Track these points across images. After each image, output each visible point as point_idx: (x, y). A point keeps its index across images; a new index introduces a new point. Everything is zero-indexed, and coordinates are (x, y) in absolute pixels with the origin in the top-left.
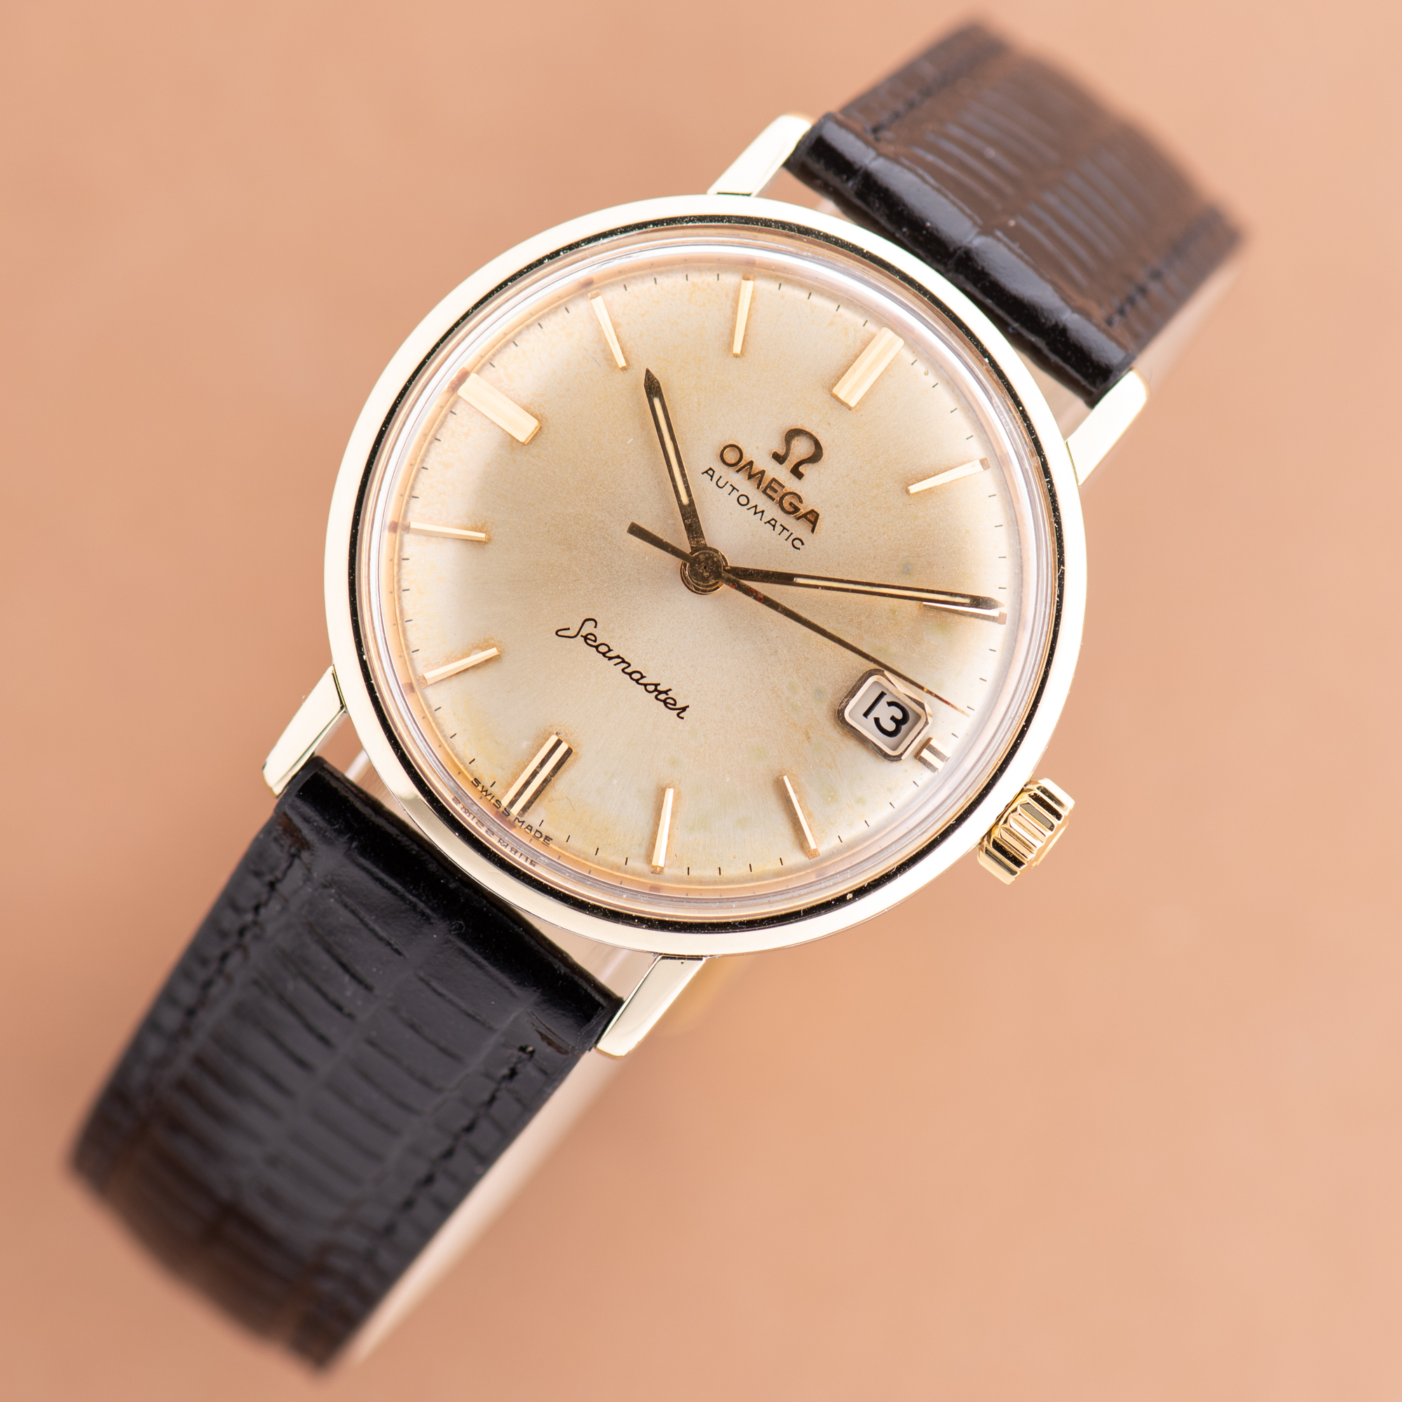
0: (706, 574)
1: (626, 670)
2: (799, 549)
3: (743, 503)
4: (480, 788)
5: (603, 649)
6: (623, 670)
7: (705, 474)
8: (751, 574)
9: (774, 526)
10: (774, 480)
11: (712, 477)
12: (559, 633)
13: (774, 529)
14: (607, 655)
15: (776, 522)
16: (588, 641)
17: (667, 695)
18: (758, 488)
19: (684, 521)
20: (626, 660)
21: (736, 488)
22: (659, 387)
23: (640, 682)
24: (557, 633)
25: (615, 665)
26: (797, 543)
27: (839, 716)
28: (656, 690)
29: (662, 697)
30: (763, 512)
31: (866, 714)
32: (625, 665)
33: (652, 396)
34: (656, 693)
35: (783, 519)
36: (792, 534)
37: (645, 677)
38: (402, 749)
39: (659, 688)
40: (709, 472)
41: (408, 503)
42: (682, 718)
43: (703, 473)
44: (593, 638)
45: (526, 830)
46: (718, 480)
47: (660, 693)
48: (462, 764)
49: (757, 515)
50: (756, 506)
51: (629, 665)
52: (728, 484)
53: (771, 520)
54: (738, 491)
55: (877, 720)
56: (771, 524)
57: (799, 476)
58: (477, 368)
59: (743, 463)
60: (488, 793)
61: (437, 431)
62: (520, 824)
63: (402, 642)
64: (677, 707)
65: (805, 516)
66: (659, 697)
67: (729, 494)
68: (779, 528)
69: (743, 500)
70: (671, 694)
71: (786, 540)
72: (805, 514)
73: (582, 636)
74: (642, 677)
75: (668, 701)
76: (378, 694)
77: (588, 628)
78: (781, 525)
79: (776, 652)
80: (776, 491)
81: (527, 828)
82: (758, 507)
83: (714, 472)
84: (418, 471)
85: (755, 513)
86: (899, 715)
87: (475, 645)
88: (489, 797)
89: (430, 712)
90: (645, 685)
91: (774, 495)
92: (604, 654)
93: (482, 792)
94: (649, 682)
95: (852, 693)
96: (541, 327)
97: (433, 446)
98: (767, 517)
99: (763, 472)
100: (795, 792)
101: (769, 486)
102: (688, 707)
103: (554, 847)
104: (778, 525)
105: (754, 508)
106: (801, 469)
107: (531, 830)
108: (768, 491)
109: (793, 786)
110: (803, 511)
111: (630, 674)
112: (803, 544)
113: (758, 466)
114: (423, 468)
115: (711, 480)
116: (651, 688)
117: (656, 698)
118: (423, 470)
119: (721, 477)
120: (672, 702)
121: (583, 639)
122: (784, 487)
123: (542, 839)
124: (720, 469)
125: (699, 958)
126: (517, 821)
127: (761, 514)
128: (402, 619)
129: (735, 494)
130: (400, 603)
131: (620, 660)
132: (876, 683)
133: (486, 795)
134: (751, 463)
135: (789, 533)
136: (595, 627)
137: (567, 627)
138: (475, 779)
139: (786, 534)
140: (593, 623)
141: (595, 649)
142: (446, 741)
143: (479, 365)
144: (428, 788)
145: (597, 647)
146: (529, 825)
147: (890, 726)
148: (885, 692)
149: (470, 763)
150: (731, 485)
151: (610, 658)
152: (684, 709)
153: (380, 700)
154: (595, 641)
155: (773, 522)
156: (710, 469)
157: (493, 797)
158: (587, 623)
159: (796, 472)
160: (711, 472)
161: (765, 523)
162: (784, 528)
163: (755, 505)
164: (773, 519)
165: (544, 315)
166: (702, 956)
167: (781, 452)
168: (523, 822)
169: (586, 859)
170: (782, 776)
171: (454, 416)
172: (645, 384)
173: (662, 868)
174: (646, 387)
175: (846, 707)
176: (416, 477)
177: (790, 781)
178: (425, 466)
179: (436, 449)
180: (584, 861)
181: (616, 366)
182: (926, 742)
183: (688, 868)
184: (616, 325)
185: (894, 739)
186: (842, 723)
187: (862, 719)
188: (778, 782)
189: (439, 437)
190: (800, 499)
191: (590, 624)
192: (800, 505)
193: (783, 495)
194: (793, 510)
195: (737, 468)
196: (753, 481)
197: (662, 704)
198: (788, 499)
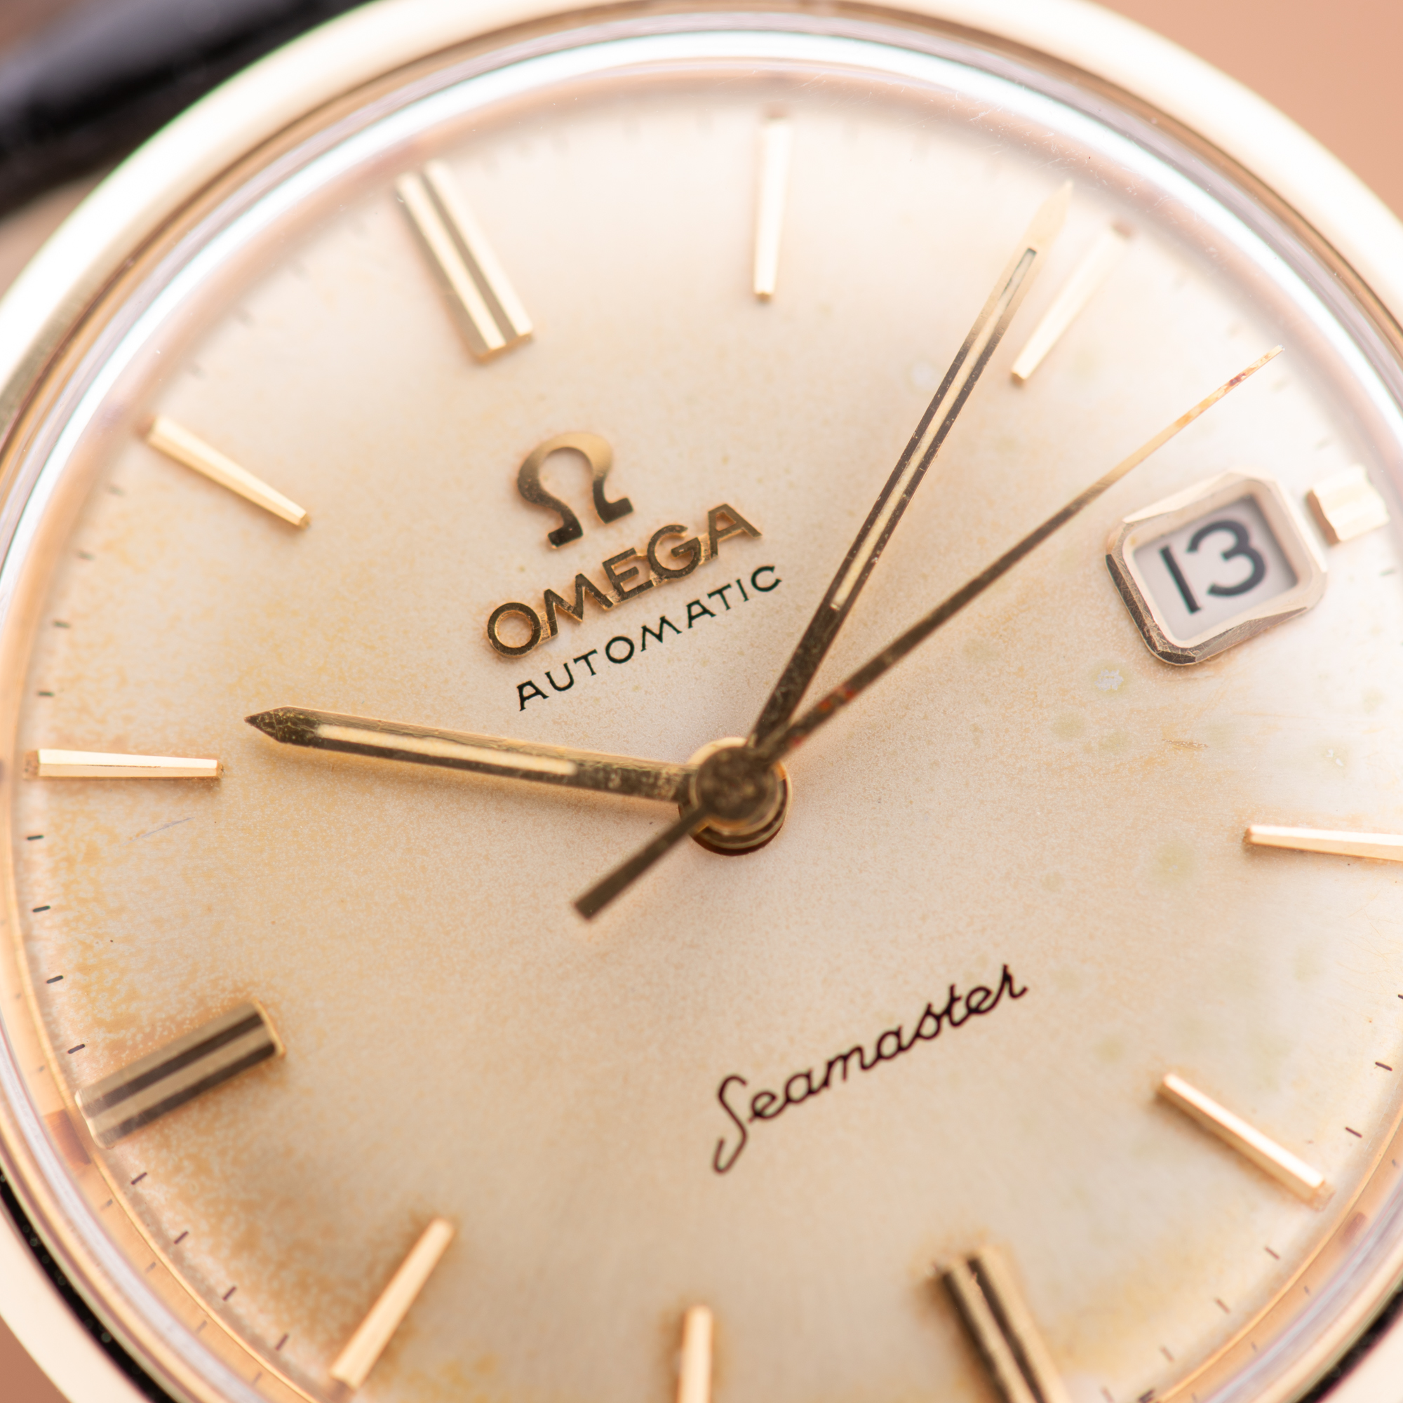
0: (749, 790)
1: (867, 1062)
2: (778, 582)
3: (626, 653)
5: (799, 1088)
6: (864, 1067)
7: (527, 703)
8: (786, 695)
9: (705, 611)
10: (607, 565)
11: (538, 692)
12: (721, 1165)
13: (712, 615)
14: (815, 1086)
15: (697, 602)
16: (768, 1112)
17: (959, 999)
18: (609, 604)
19: (607, 789)
20: (845, 1050)
21: (586, 652)
22: (298, 712)
23: (905, 1043)
24: (718, 1169)
25: (845, 1079)
26: (765, 579)
27: (1176, 660)
28: (938, 1018)
29: (959, 1011)
30: (663, 620)
31: (1193, 607)
32: (854, 1061)
33: (309, 736)
34: (945, 1021)
35: (699, 584)
36: (739, 582)
37: (900, 1028)
40: (526, 693)
41: (285, 1367)
42: (1024, 991)
43: (523, 708)
44: (766, 1099)
46: (552, 682)
47: (948, 1011)
49: (664, 635)
50: (645, 629)
51: (859, 1050)
52: (571, 666)
53: (689, 611)
54: (594, 652)
55: (1216, 591)
56: (698, 616)
57: (622, 509)
58: (63, 1087)
59: (542, 615)
61: (159, 1234)
64: (995, 990)
65: (715, 536)
66: (957, 1018)
67: (593, 673)
68: (714, 604)
69: (620, 650)
70: (962, 991)
71: (746, 599)
72: (710, 533)
73: (751, 1120)
74: (897, 1034)
75: (973, 1004)
77: (739, 1099)
78: (710, 595)
79: (976, 729)
80: (634, 572)
82: (649, 626)
83: (530, 683)
84: (227, 1314)
85: (659, 637)
86: (1225, 540)
87: (661, 1357)
90: (918, 1035)
91: (641, 579)
92: (811, 1092)
94: (916, 1025)
95: (1136, 610)
96: (46, 908)
97: (189, 1255)
98: (679, 617)
99: (581, 580)
100: (1294, 825)
101: (616, 582)
102: (1005, 968)
104: (706, 602)
105: (648, 635)
106: (611, 496)
108: (628, 587)
109: (1277, 824)
110: (703, 537)
111: (879, 1056)
112: (771, 569)
113: (563, 588)
114: (226, 1297)
115: (545, 697)
116: (930, 1025)
117: (955, 1024)
118: (232, 1300)
119: (548, 674)
120: (980, 995)
121: (756, 1121)
122: (632, 551)
124: (532, 668)
127: (666, 626)
129: (599, 661)
131: (840, 1064)
132: (1138, 552)
134: (549, 595)
135: (735, 587)
136: (744, 1083)
137: (717, 1143)
139: (733, 594)
140: (733, 1087)
141: (791, 1109)
143: (60, 1078)
145: (788, 1100)
147: (1240, 569)
148: (1162, 544)
150: (576, 660)
152: (1007, 978)
154: (774, 1098)
155: (696, 610)
156: (521, 688)
158: (726, 1098)
159: (611, 512)
160: (528, 691)
161: (690, 626)
162: (720, 592)
163: (641, 631)
164: (689, 606)
165: (19, 892)
167: (552, 524)
169: (1229, 1337)
170: (1248, 834)
171: (146, 1180)
172: (277, 738)
173: (1323, 1183)
174: (283, 739)
175: (1163, 637)
176: (236, 1323)
177: (1264, 822)
178: (222, 1291)
179: (198, 1252)
180: (1231, 1344)
181: (207, 784)
182: (1312, 505)
183: (1348, 1129)
184: (118, 746)
185: (1273, 573)
186: (1192, 659)
187: (1198, 616)
188: (1257, 851)
189: (174, 1234)
190: (673, 531)
191: (733, 1090)
192: (688, 536)
193: (650, 560)
194: (691, 556)
195: (545, 631)
196: (588, 609)
197: (974, 1019)
198: (662, 554)
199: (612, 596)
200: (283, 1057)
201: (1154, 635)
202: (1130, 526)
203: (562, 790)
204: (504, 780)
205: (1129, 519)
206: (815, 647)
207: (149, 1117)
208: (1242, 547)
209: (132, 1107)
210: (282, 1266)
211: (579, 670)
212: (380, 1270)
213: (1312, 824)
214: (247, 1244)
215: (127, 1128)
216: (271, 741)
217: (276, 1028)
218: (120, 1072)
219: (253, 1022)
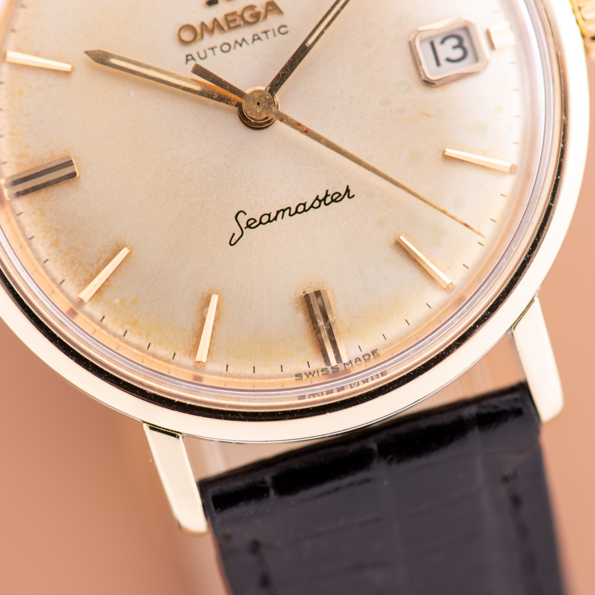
1: (292, 213)
2: (287, 32)
4: (305, 377)
5: (265, 219)
6: (290, 215)
7: (188, 62)
8: (283, 75)
9: (259, 38)
10: (226, 16)
11: (193, 59)
12: (232, 243)
13: (261, 40)
14: (271, 219)
15: (257, 35)
16: (252, 226)
17: (329, 195)
18: (224, 30)
19: (212, 98)
20: (284, 208)
21: (213, 47)
22: (103, 52)
23: (307, 208)
25: (282, 218)
26: (283, 30)
27: (428, 83)
28: (320, 201)
29: (328, 200)
30: (243, 40)
31: (438, 64)
32: (288, 211)
33: (107, 62)
34: (323, 203)
35: (258, 28)
36: (273, 30)
37: (306, 203)
38: (239, 412)
39: (321, 198)
41: (62, 291)
42: (353, 196)
43: (185, 64)
44: (253, 221)
45: (357, 363)
46: (199, 56)
47: (324, 199)
48: (278, 378)
49: (243, 45)
50: (236, 42)
51: (290, 208)
52: (207, 51)
53: (253, 38)
54: (216, 47)
55: (448, 60)
56: (256, 39)
59: (199, 31)
60: (312, 373)
61: (24, 235)
62: (350, 365)
63: (160, 362)
64: (343, 194)
65: (267, 11)
66: (327, 202)
67: (215, 55)
68: (263, 36)
69: (226, 48)
70: (330, 193)
71: (275, 36)
73: (245, 228)
74: (304, 205)
75: (334, 198)
76: (188, 403)
77: (243, 219)
78: (262, 33)
79: (351, 97)
80: (234, 20)
81: (356, 361)
82: (238, 41)
83: (191, 55)
84: (44, 268)
85: (241, 45)
86: (454, 42)
87: (200, 309)
88: (316, 375)
89: (226, 376)
90: (312, 206)
91: (237, 23)
92: (269, 221)
93: (308, 377)
94: (312, 202)
95: (417, 63)
97: (34, 245)
98: (249, 39)
99: (215, 20)
100: (462, 150)
101: (228, 22)
102: (348, 187)
103: (383, 352)
104: (260, 35)
105: (237, 44)
107: (360, 360)
108: (232, 25)
109: (456, 149)
110: (263, 11)
111: (296, 212)
112: (286, 26)
113: (208, 22)
114: (45, 262)
115: (195, 61)
116: (317, 204)
117: (326, 205)
118: (47, 263)
119: (198, 53)
120: (337, 195)
121: (248, 229)
122: (236, 12)
123: (372, 357)
124: (192, 50)
125: (532, 301)
126: (346, 366)
127: (244, 42)
128: (143, 351)
129: (217, 50)
130: (131, 345)
131: (281, 213)
132: (421, 42)
133: (313, 376)
134: (203, 24)
136: (245, 214)
137: (232, 234)
138: (296, 376)
139: (270, 34)
140: (241, 214)
141: (261, 225)
142: (254, 378)
144: (281, 412)
145: (261, 223)
146: (356, 359)
148: (431, 40)
149: (282, 371)
150: (209, 49)
151: (275, 219)
152: (348, 190)
153: (193, 404)
154: (255, 221)
155: (256, 37)
156: (187, 56)
157: (318, 371)
158: (238, 218)
160: (189, 58)
161: (253, 43)
162: (266, 32)
163: (234, 42)
164: (254, 36)
166: (533, 298)
168: (350, 362)
169: (408, 334)
170: (444, 151)
171: (22, 215)
172: (94, 61)
173: (451, 283)
174: (97, 61)
175: (425, 74)
176: (47, 272)
177: (451, 148)
178: (44, 260)
179: (37, 243)
180: (408, 337)
181: (67, 74)
182: (488, 34)
183: (464, 265)
184: (37, 54)
185: (470, 57)
186: (434, 84)
187: (440, 69)
188: (448, 158)
189: (29, 236)
190: (252, 7)
191: (241, 216)
192: (257, 9)
193: (242, 17)
194: (257, 17)
195: (199, 37)
196: (216, 31)
197: (333, 203)
198: (247, 15)
199: (226, 28)
200: (79, 177)
201: (422, 73)
202: (419, 32)
203: (196, 96)
204: (176, 89)
205: (420, 29)
206: (297, 59)
207: (26, 192)
208: (460, 45)
209: (21, 187)
210: (66, 254)
211: (210, 53)
212: (102, 261)
213: (469, 152)
214: (55, 244)
215: (19, 194)
216: (92, 61)
217: (78, 167)
218: (19, 174)
219: (70, 163)
